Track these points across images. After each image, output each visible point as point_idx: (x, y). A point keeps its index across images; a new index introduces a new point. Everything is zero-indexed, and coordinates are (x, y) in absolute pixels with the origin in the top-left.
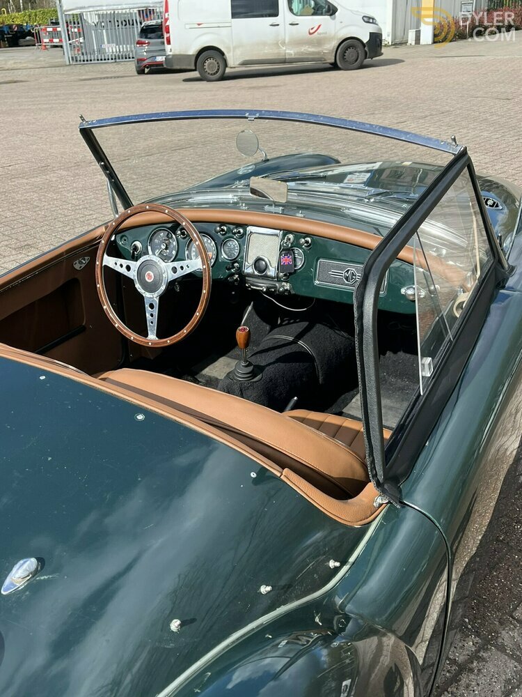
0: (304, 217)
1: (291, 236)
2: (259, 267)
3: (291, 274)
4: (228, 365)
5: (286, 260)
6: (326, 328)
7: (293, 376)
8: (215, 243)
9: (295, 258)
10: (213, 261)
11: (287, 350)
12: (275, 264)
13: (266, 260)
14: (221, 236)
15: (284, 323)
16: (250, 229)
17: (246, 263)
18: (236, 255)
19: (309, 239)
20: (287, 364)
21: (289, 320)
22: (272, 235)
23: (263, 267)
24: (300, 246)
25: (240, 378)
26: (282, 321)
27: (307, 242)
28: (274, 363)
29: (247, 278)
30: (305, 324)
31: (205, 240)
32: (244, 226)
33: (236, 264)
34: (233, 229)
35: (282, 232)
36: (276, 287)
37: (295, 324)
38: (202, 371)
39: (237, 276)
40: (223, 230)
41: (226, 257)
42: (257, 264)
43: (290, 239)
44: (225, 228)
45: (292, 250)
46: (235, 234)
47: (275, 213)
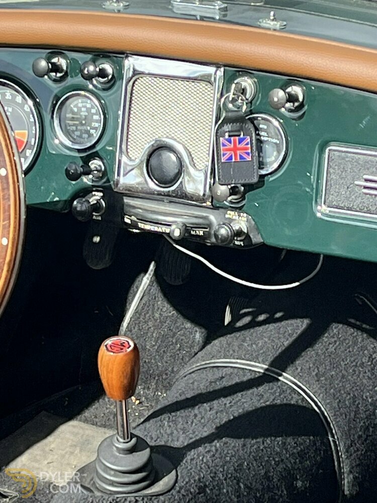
0: (282, 30)
1: (247, 83)
2: (160, 167)
3: (249, 187)
4: (84, 445)
5: (235, 149)
6: (360, 337)
7: (267, 477)
8: (37, 105)
9: (260, 142)
10: (30, 154)
11: (248, 402)
12: (204, 160)
13: (179, 148)
14: (50, 83)
15: (239, 324)
16: (131, 63)
17: (124, 159)
18: (96, 135)
19: (297, 90)
20: (250, 442)
21: (255, 315)
22: (195, 79)
23: (172, 170)
24: (274, 110)
25: (112, 483)
26: (236, 317)
27: (292, 98)
28: (209, 439)
29: (126, 200)
30: (299, 325)
31: (8, 97)
32: (116, 55)
33: (95, 164)
34: (86, 64)
35: (221, 72)
36: (210, 225)
37: (271, 326)
38: (7, 464)
39: (98, 195)
40: (56, 68)
41: (68, 143)
42: (153, 161)
43: (244, 91)
44: (62, 62)
45: (252, 120)
46: (89, 77)
47: (202, 18)
